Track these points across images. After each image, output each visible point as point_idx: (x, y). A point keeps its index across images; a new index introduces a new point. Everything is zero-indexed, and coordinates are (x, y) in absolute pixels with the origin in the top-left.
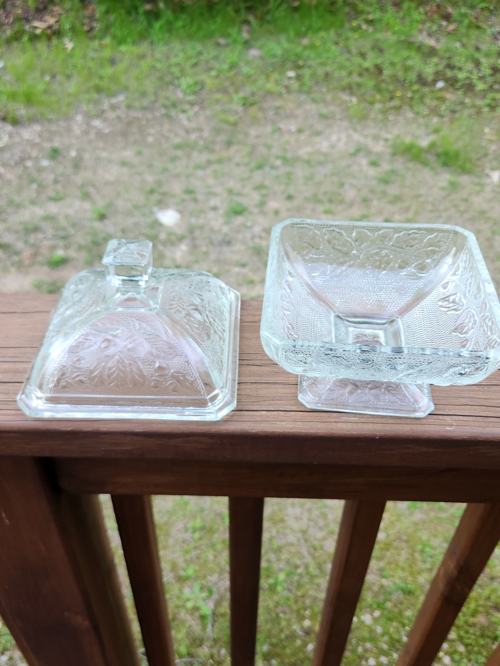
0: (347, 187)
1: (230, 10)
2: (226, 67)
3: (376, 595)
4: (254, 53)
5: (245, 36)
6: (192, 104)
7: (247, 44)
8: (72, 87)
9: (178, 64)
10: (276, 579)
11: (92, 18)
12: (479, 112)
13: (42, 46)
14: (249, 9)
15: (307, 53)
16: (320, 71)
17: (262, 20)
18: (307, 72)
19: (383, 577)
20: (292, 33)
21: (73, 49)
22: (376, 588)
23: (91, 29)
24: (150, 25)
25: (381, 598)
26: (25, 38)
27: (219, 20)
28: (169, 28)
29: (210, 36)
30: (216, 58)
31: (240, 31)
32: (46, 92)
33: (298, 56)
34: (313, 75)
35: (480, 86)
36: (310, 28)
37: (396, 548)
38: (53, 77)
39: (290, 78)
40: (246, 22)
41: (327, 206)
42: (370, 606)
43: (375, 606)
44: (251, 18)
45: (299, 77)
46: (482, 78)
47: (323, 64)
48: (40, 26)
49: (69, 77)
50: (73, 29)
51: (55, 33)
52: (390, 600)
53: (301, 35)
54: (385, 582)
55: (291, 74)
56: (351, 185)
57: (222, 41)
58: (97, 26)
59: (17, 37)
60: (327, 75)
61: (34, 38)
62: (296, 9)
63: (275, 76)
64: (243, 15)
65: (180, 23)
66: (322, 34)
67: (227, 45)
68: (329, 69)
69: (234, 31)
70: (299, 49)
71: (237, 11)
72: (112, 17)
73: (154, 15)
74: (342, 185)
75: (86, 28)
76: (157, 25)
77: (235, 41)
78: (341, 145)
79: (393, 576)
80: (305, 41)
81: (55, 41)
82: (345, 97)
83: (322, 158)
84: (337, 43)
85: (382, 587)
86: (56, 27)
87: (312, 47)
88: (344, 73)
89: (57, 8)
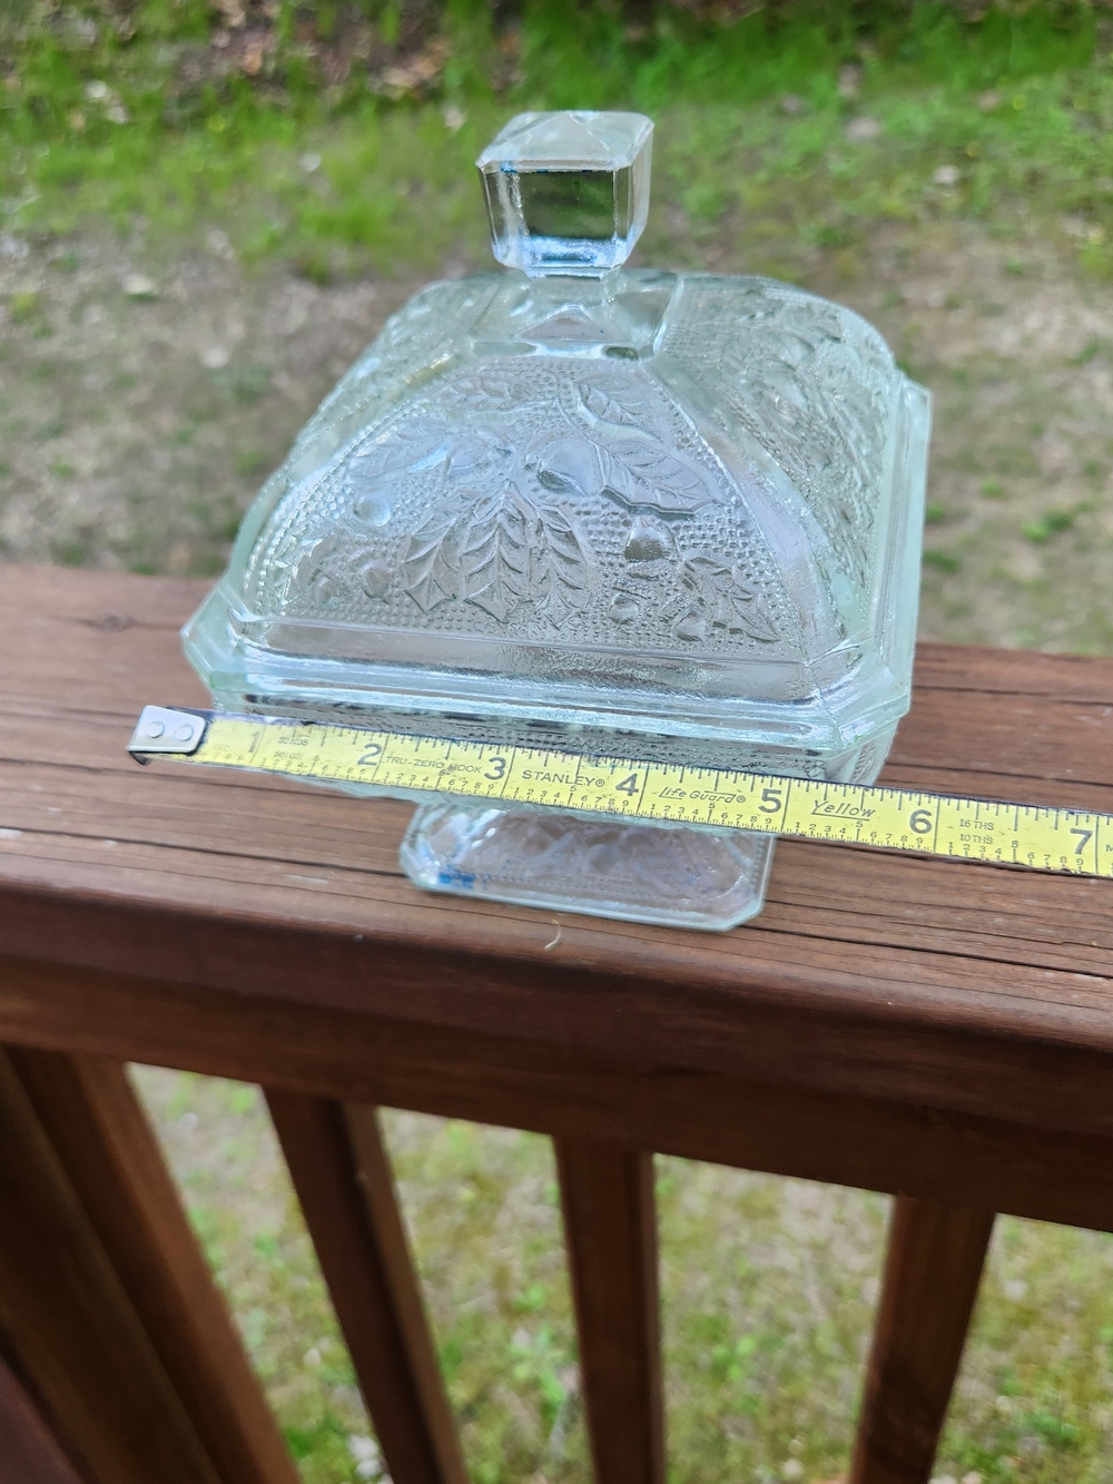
0: (1049, 438)
1: (818, 34)
2: (791, 159)
3: (977, 1434)
4: (864, 128)
5: (847, 89)
6: (703, 243)
7: (849, 110)
8: (451, 205)
9: (686, 159)
10: (732, 1347)
11: (511, 61)
13: (399, 124)
14: (865, 31)
15: (989, 127)
16: (1018, 169)
17: (891, 55)
18: (984, 173)
19: (1003, 1391)
20: (958, 82)
21: (464, 129)
22: (979, 1415)
23: (506, 86)
24: (632, 71)
25: (989, 1444)
26: (368, 110)
27: (790, 58)
28: (675, 77)
29: (765, 93)
30: (774, 141)
31: (835, 79)
32: (397, 218)
33: (967, 134)
34: (1000, 179)
36: (1004, 70)
37: (1049, 1326)
38: (416, 187)
39: (942, 186)
40: (855, 61)
41: (992, 481)
42: (957, 1458)
43: (969, 1460)
44: (867, 53)
45: (964, 183)
47: (1027, 153)
48: (399, 80)
49: (446, 187)
50: (469, 87)
51: (429, 95)
52: (1010, 1453)
53: (978, 85)
54: (1004, 1404)
55: (947, 174)
56: (1064, 435)
57: (791, 103)
58: (519, 77)
59: (351, 105)
60: (1034, 179)
61: (385, 106)
62: (975, 28)
63: (907, 180)
64: (847, 43)
65: (699, 68)
66: (1035, 83)
67: (801, 114)
68: (1040, 162)
69: (821, 81)
70: (971, 119)
71: (834, 37)
72: (555, 58)
73: (646, 50)
74: (1037, 432)
75: (496, 85)
76: (649, 72)
77: (822, 105)
78: (1049, 340)
79: (1029, 1394)
80: (990, 100)
81: (428, 113)
82: (1074, 227)
83: (994, 368)
84: (1066, 103)
85: (996, 1415)
86: (434, 84)
87: (1005, 112)
88: (1075, 172)
89: (440, 46)
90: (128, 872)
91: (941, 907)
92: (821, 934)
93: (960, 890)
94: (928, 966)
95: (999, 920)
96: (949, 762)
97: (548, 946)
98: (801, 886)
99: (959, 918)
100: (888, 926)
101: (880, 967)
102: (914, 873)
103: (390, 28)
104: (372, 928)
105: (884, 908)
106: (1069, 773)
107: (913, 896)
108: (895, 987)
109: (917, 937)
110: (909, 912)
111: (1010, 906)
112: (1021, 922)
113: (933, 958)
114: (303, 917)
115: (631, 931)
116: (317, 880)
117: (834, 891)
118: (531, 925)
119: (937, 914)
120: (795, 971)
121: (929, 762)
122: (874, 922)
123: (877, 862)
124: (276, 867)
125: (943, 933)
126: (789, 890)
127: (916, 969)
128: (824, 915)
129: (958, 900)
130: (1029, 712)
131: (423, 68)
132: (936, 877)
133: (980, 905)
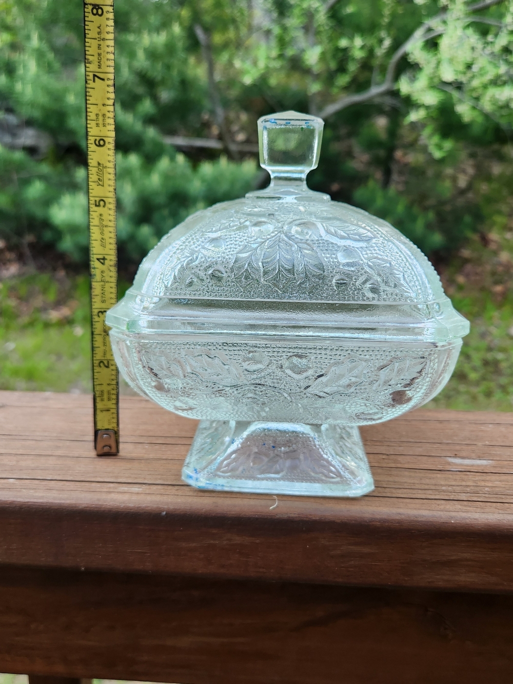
8: (75, 366)
12: (474, 398)
13: (53, 333)
21: (83, 336)
26: (39, 327)
32: (50, 369)
35: (473, 376)
38: (59, 356)
46: (474, 369)
48: (54, 315)
49: (73, 357)
51: (68, 322)
59: (32, 324)
61: (47, 325)
81: (67, 329)
86: (71, 318)
89: (74, 303)
90: (24, 490)
91: (457, 486)
92: (407, 497)
93: (463, 480)
94: (465, 506)
95: (486, 489)
96: (434, 441)
97: (271, 508)
98: (388, 481)
99: (468, 489)
100: (437, 493)
101: (442, 507)
102: (439, 476)
103: (52, 296)
104: (172, 507)
105: (433, 488)
106: (487, 443)
107: (443, 483)
108: (453, 514)
109: (453, 496)
110: (444, 488)
111: (490, 484)
112: (497, 489)
113: (465, 503)
114: (131, 505)
115: (312, 500)
116: (135, 489)
117: (406, 482)
118: (259, 500)
119: (458, 488)
120: (401, 511)
121: (425, 441)
122: (430, 492)
123: (420, 472)
124: (112, 485)
125: (464, 494)
126: (383, 483)
127: (460, 507)
128: (405, 490)
129: (464, 483)
130: (457, 426)
131: (65, 311)
132: (450, 476)
133: (475, 484)
